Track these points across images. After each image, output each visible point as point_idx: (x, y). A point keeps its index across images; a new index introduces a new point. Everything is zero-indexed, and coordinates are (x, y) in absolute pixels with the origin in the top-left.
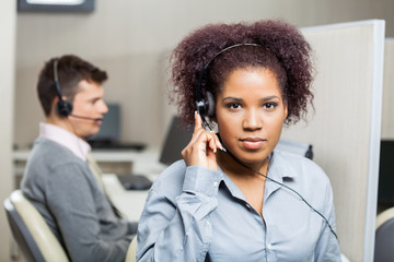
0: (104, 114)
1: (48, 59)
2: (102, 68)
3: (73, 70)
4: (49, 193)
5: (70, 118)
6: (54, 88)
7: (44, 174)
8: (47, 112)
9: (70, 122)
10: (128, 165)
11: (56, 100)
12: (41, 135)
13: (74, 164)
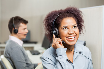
0: (27, 33)
1: (11, 17)
2: (26, 20)
3: (18, 20)
4: (11, 55)
5: (18, 34)
6: (13, 25)
7: (10, 50)
8: (11, 32)
9: (18, 35)
10: (32, 48)
11: (13, 29)
12: (9, 39)
13: (18, 47)
